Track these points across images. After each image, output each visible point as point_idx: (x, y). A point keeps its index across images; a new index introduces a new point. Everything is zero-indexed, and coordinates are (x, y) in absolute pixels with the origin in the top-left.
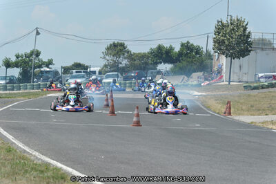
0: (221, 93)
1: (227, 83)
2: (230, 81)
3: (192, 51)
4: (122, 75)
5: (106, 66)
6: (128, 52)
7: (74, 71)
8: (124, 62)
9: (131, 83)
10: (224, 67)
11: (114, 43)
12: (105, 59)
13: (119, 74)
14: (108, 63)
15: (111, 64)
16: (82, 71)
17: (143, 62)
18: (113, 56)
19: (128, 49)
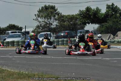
3: (116, 12)
5: (38, 27)
6: (58, 14)
7: (10, 31)
8: (55, 24)
9: (64, 41)
12: (37, 21)
13: (52, 34)
14: (40, 24)
15: (43, 25)
16: (17, 31)
17: (71, 23)
18: (44, 18)
19: (58, 12)
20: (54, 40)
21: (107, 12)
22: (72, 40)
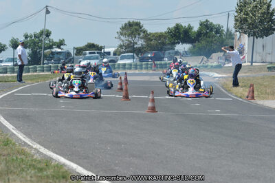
0: (244, 74)
1: (250, 64)
2: (252, 62)
3: (211, 30)
4: (138, 56)
5: (121, 46)
6: (144, 32)
7: (87, 52)
8: (140, 43)
9: (147, 64)
10: (246, 47)
11: (129, 22)
12: (120, 40)
13: (135, 55)
14: (123, 43)
15: (126, 44)
16: (96, 52)
17: (160, 42)
18: (128, 36)
19: (144, 29)
20: (137, 64)
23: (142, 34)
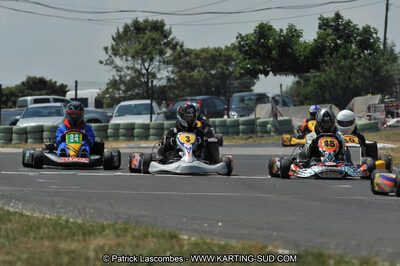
5: (114, 84)
6: (174, 48)
7: (29, 98)
12: (111, 67)
13: (154, 105)
14: (121, 77)
15: (128, 78)
16: (51, 97)
17: (213, 72)
18: (133, 57)
19: (173, 39)
20: (162, 124)
21: (319, 38)
22: (217, 123)
23: (169, 53)
